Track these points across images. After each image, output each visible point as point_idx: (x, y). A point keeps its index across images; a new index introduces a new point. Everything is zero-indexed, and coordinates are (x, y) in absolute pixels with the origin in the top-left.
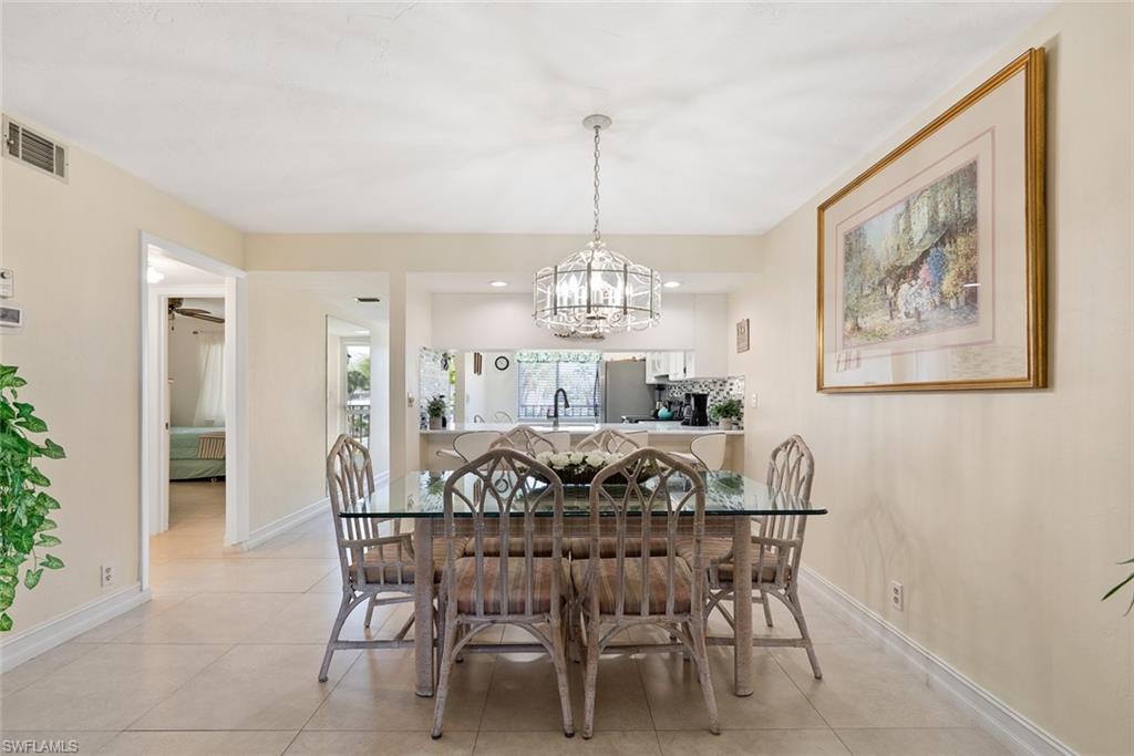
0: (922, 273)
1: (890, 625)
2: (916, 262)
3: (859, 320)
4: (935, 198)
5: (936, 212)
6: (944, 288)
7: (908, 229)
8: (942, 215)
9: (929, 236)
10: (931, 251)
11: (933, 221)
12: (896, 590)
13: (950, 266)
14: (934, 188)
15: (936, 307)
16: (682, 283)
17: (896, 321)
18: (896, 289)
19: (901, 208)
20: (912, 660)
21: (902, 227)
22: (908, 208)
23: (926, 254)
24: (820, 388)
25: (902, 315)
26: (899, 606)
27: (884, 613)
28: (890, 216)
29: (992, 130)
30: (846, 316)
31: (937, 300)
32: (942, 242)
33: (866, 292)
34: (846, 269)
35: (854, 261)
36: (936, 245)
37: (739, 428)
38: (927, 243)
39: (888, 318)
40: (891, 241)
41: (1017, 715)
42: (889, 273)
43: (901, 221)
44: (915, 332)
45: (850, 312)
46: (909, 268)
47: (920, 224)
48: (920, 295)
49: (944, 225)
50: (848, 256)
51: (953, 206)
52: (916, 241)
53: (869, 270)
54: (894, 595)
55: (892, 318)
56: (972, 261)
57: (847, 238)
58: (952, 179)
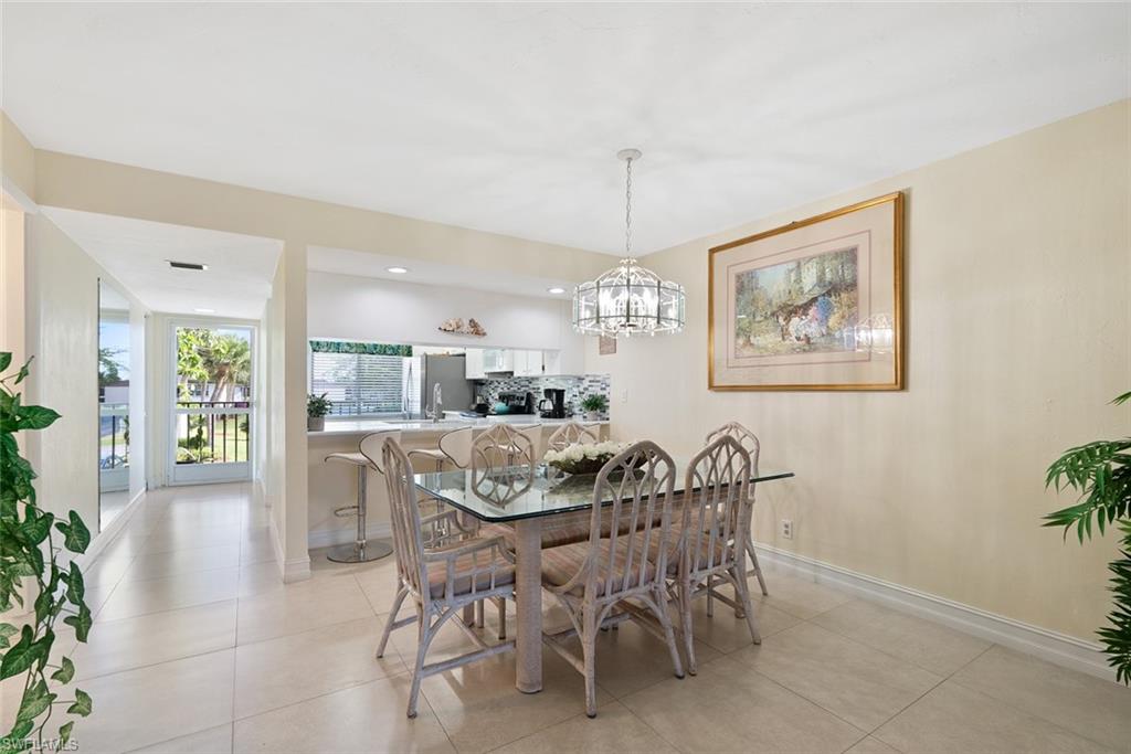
0: (811, 312)
1: (780, 551)
2: (806, 304)
3: (752, 338)
4: (822, 264)
5: (824, 274)
6: (830, 324)
7: (799, 280)
8: (828, 276)
9: (817, 288)
10: (820, 299)
11: (821, 279)
12: (787, 526)
13: (836, 310)
14: (822, 257)
15: (823, 335)
16: (566, 290)
17: (787, 342)
18: (787, 319)
19: (793, 265)
20: (800, 569)
21: (793, 279)
22: (799, 266)
23: (815, 300)
24: (711, 386)
25: (793, 338)
26: (789, 536)
27: (775, 544)
28: (782, 269)
29: (869, 231)
30: (738, 335)
31: (824, 331)
32: (829, 293)
33: (758, 319)
34: (737, 300)
35: (746, 295)
36: (824, 295)
37: (603, 419)
38: (817, 292)
39: (780, 339)
40: (783, 287)
41: (884, 582)
42: (781, 308)
43: (792, 274)
44: (804, 350)
45: (741, 332)
46: (800, 307)
47: (809, 279)
48: (810, 326)
49: (830, 283)
50: (740, 290)
51: (838, 273)
52: (806, 290)
53: (761, 304)
54: (785, 529)
55: (783, 339)
56: (854, 310)
57: (739, 277)
58: (837, 255)
